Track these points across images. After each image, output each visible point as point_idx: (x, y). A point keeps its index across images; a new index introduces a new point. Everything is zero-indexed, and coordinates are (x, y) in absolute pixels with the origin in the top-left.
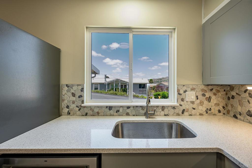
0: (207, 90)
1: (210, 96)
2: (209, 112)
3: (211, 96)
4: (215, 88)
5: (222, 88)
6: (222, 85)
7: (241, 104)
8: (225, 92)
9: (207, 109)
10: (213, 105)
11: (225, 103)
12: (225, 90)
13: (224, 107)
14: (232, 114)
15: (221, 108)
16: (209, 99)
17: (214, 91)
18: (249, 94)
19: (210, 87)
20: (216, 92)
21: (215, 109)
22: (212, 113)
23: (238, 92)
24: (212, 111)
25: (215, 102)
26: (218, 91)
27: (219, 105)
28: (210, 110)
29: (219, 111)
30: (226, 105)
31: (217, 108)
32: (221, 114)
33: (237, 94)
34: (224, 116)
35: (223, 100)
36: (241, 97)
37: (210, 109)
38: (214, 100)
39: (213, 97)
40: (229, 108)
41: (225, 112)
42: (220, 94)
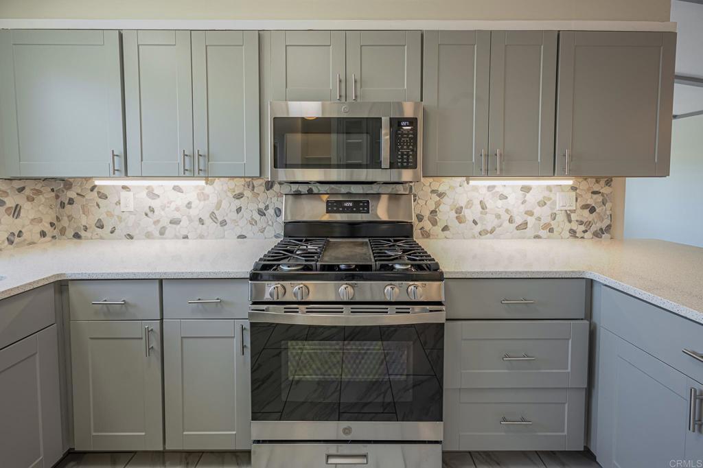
0: (9, 191)
1: (17, 205)
2: (17, 240)
3: (20, 204)
4: (30, 186)
5: (47, 185)
6: (45, 179)
7: (85, 211)
8: (53, 194)
9: (13, 234)
10: (27, 222)
11: (54, 216)
12: (53, 190)
13: (52, 224)
14: (70, 233)
15: (47, 228)
16: (16, 211)
17: (27, 192)
18: (99, 193)
19: (17, 185)
20: (34, 194)
21: (31, 232)
22: (25, 240)
23: (79, 192)
24: (25, 235)
25: (31, 217)
26: (38, 192)
27: (41, 221)
28: (19, 236)
29: (43, 234)
30: (57, 218)
31: (38, 229)
32: (48, 238)
33: (78, 194)
34: (54, 241)
35: (51, 211)
36: (86, 200)
37: (20, 232)
38: (28, 211)
39: (26, 207)
40: (65, 222)
41: (56, 232)
42: (42, 198)
